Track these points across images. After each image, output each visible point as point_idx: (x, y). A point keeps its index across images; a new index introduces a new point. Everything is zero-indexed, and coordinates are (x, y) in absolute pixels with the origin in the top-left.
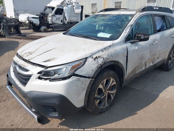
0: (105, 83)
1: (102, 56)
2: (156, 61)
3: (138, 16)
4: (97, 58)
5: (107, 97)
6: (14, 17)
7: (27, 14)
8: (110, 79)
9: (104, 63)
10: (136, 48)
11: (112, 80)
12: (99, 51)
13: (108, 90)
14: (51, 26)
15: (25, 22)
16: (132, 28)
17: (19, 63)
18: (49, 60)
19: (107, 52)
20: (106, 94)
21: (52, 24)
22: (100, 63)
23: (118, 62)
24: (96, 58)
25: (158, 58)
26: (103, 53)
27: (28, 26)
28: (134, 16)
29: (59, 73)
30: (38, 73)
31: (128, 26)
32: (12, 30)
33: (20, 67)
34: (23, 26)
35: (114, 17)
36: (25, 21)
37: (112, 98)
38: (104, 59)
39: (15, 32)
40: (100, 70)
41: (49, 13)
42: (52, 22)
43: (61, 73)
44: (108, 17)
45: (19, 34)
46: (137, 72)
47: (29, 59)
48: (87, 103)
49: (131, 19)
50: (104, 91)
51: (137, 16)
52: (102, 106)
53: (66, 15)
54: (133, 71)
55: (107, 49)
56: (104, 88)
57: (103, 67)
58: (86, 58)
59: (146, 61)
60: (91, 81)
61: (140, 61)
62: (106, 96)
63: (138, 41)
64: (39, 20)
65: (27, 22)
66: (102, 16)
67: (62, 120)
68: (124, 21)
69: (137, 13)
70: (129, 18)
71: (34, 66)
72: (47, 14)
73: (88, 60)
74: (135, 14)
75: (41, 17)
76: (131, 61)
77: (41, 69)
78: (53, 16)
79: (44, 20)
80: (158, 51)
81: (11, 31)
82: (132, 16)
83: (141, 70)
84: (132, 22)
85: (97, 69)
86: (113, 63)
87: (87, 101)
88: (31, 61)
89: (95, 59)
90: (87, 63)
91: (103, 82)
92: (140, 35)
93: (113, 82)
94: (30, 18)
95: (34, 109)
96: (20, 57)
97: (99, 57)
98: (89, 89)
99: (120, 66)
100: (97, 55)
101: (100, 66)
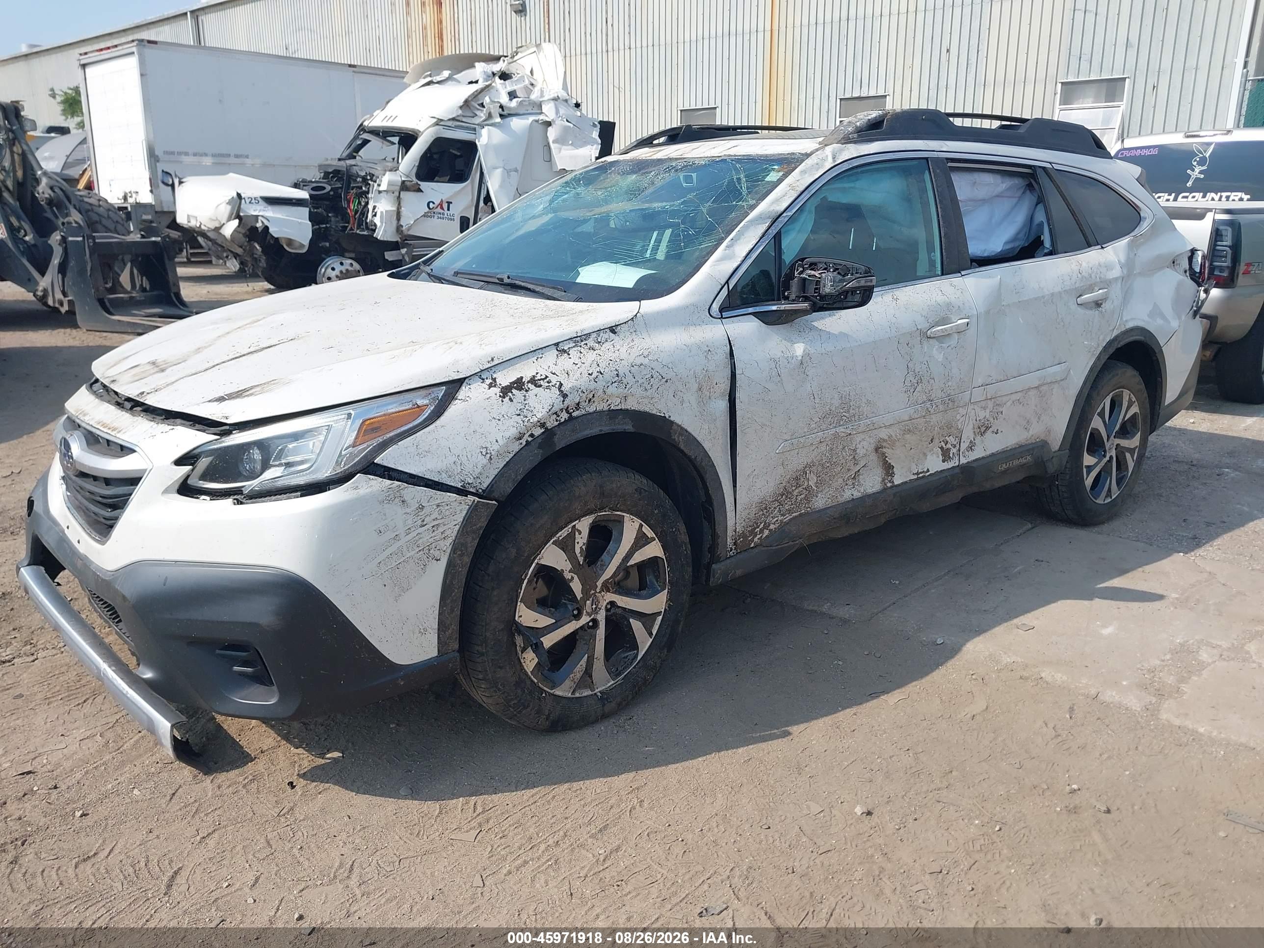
0: (581, 540)
1: (551, 377)
2: (971, 448)
3: (829, 164)
4: (520, 389)
5: (601, 632)
6: (146, 197)
7: (231, 175)
8: (620, 521)
9: (564, 416)
10: (799, 349)
11: (631, 527)
12: (537, 352)
13: (606, 587)
14: (390, 256)
15: (217, 230)
16: (773, 231)
17: (86, 419)
18: (245, 390)
19: (591, 356)
20: (596, 611)
21: (394, 246)
22: (539, 415)
23: (664, 423)
24: (519, 384)
25: (983, 429)
26: (565, 362)
27: (236, 256)
28: (803, 161)
29: (291, 459)
30: (179, 462)
31: (751, 221)
32: (125, 279)
33: (93, 440)
34: (210, 262)
35: (694, 175)
36: (212, 225)
37: (644, 642)
38: (565, 396)
39: (143, 290)
40: (536, 456)
41: (377, 170)
42: (399, 228)
43: (298, 459)
44: (662, 179)
45: (171, 303)
46: (820, 502)
47: (142, 393)
48: (457, 646)
49: (780, 181)
50: (576, 586)
51: (818, 166)
52: (568, 684)
53: (493, 184)
54: (786, 493)
55: (591, 342)
56: (576, 568)
57: (560, 443)
58: (454, 386)
59: (883, 434)
60: (474, 510)
61: (836, 436)
62: (595, 622)
63: (805, 305)
64: (313, 218)
65: (230, 228)
66: (633, 172)
67: (322, 756)
68: (738, 196)
69: (824, 144)
70: (768, 179)
71: (164, 427)
72: (364, 179)
73: (463, 393)
74: (808, 155)
75: (325, 197)
76: (763, 426)
77: (191, 440)
78: (404, 187)
79: (345, 218)
80: (980, 381)
81: (116, 287)
82: (789, 163)
83: (850, 493)
84: (777, 201)
85: (516, 447)
86: (628, 427)
87: (455, 627)
88: (151, 401)
89: (505, 391)
90: (454, 409)
91: (571, 536)
92: (816, 274)
93: (641, 541)
94: (253, 201)
95: (151, 665)
96: (107, 393)
97: (533, 381)
98: (467, 560)
99: (682, 446)
100: (526, 370)
101: (538, 432)
